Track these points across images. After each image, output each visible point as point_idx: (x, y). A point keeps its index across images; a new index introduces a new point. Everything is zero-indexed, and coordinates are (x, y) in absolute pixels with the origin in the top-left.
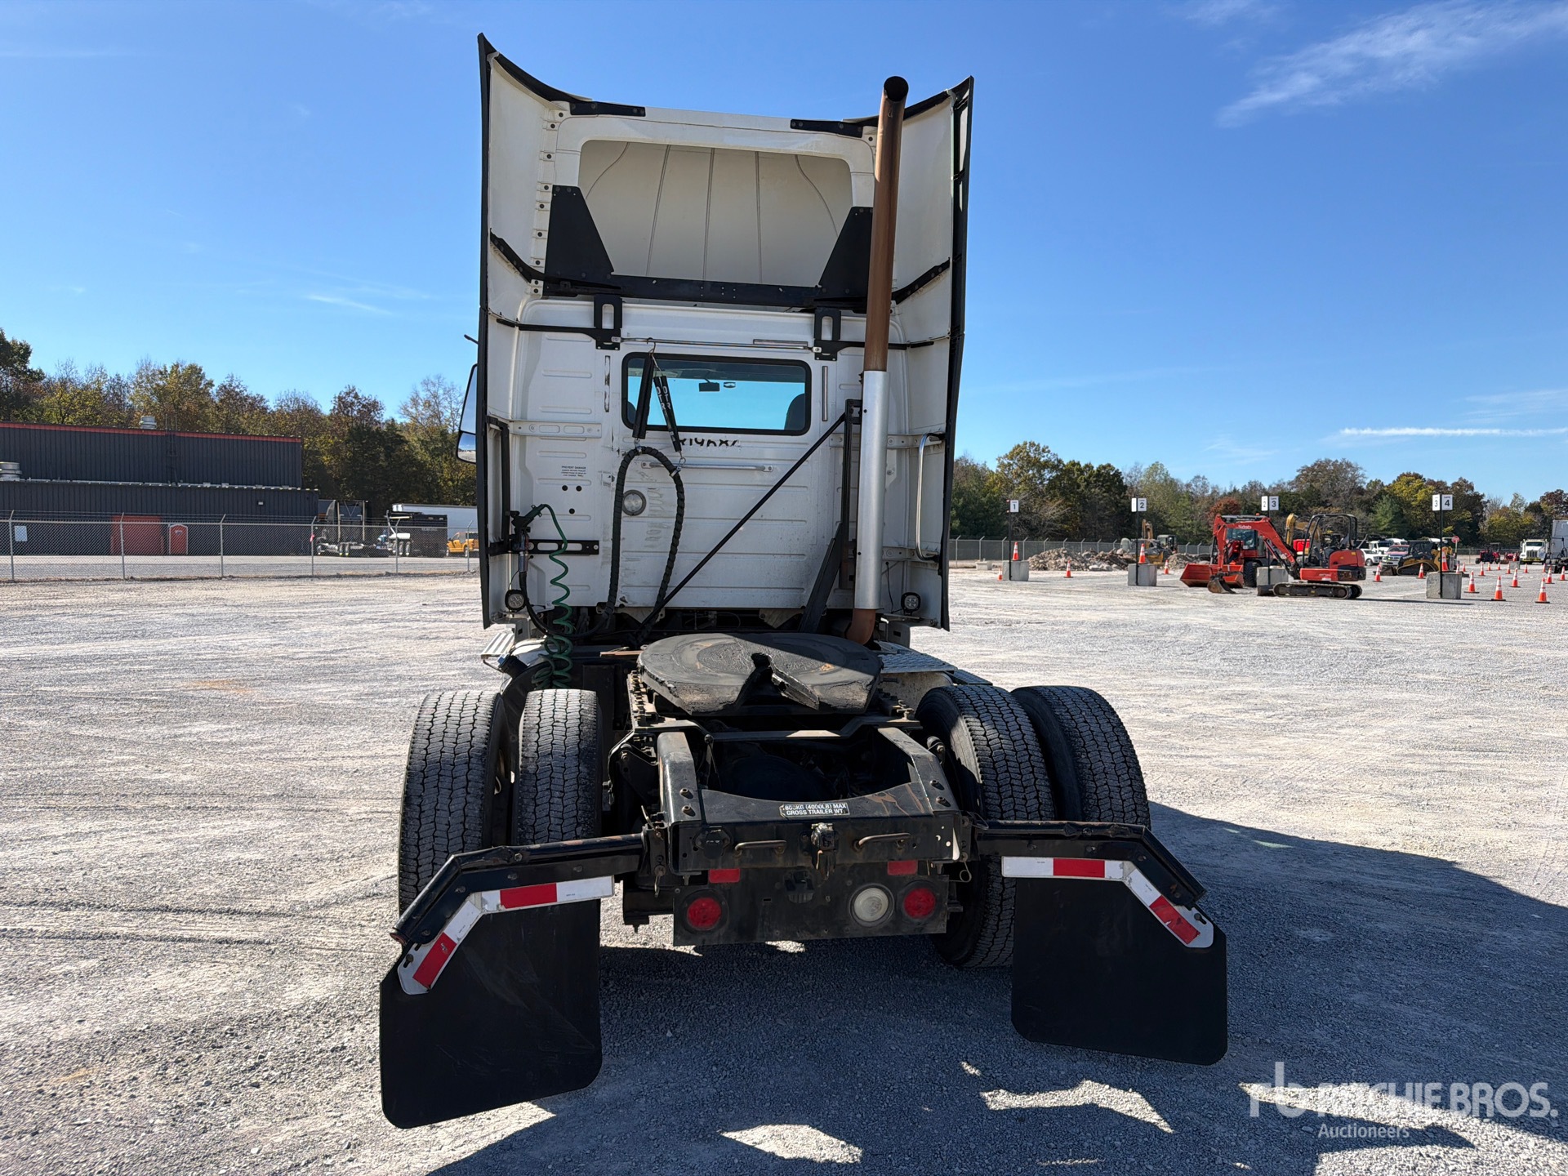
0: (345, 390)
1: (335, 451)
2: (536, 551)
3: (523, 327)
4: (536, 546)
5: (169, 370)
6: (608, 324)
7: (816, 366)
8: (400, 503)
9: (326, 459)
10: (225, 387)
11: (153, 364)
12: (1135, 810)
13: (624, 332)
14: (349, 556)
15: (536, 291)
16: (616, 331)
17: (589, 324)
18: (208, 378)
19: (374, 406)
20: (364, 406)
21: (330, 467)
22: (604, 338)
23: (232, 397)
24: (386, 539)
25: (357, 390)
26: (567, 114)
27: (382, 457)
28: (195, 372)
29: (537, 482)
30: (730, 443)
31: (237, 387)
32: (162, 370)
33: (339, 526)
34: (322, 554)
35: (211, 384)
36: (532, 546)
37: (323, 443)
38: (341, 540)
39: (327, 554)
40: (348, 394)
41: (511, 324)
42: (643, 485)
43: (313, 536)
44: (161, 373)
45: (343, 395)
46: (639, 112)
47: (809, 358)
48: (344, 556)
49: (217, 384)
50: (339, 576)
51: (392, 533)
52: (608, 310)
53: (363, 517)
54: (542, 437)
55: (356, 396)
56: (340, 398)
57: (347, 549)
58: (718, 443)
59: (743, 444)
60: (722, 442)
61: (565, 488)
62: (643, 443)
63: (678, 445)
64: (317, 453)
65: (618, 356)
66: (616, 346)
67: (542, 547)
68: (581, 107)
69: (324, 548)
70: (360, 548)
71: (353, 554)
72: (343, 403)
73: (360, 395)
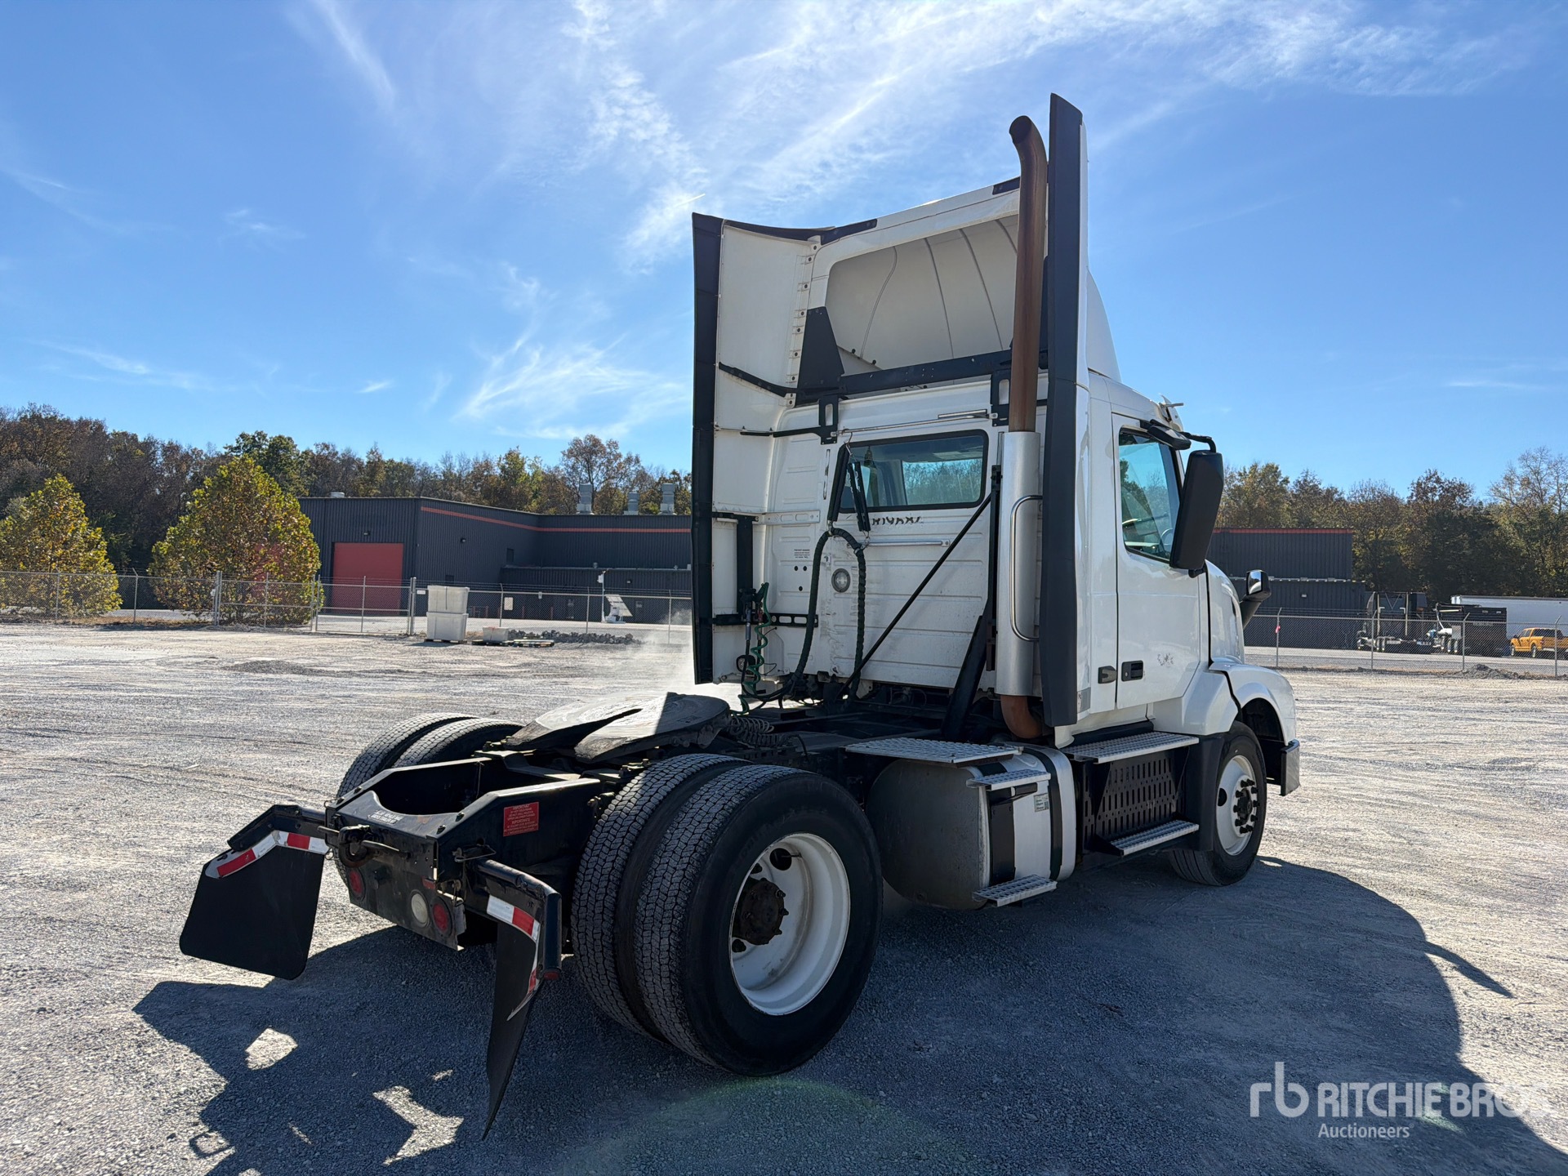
0: (1425, 475)
1: (1411, 539)
2: (778, 623)
3: (777, 435)
4: (778, 619)
5: (1248, 471)
6: (830, 422)
7: (992, 432)
8: (1458, 594)
9: (1402, 549)
10: (1299, 482)
11: (1230, 467)
12: (676, 896)
13: (841, 427)
14: (1385, 652)
15: (791, 402)
16: (835, 427)
17: (815, 423)
18: (1284, 475)
19: (1460, 489)
20: (1447, 490)
21: (1406, 558)
22: (826, 433)
23: (1309, 492)
24: (1435, 634)
25: (1439, 474)
26: (819, 245)
27: (1466, 544)
28: (1272, 470)
29: (780, 564)
30: (915, 520)
31: (1312, 481)
32: (1242, 472)
33: (1379, 619)
34: (1363, 649)
35: (1286, 481)
36: (774, 619)
37: (1398, 533)
38: (1381, 634)
39: (1366, 648)
40: (1428, 479)
41: (767, 434)
42: (848, 563)
43: (1278, 627)
44: (1240, 475)
45: (1422, 480)
46: (871, 224)
47: (986, 425)
48: (1380, 651)
49: (1292, 480)
50: (1305, 670)
51: (1441, 628)
52: (829, 409)
53: (1405, 610)
54: (784, 525)
55: (1438, 481)
56: (1419, 484)
57: (1383, 644)
58: (905, 520)
59: (926, 520)
60: (908, 519)
61: (796, 568)
62: (836, 525)
63: (864, 526)
64: (1392, 543)
65: (835, 448)
66: (834, 440)
67: (783, 619)
68: (829, 236)
69: (1363, 642)
70: (1399, 642)
71: (1390, 649)
72: (1421, 490)
73: (1443, 480)
